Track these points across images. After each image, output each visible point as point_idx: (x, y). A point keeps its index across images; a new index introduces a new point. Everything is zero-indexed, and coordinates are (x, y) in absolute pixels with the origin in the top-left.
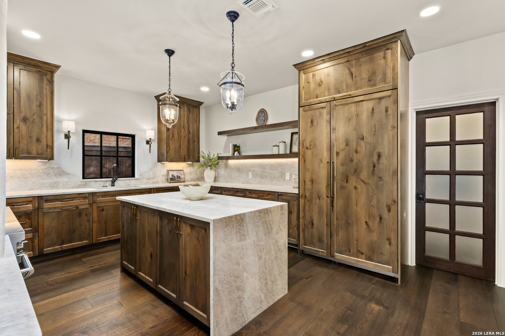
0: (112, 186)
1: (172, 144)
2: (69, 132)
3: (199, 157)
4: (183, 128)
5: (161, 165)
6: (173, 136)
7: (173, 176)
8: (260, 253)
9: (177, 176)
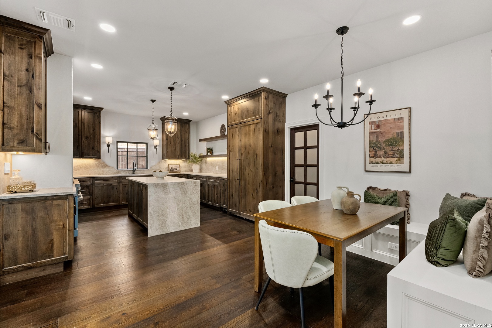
0: (133, 174)
1: (170, 148)
2: (109, 143)
3: (189, 156)
4: (177, 138)
5: (164, 161)
6: (170, 143)
7: (172, 168)
8: (178, 203)
9: (175, 168)
